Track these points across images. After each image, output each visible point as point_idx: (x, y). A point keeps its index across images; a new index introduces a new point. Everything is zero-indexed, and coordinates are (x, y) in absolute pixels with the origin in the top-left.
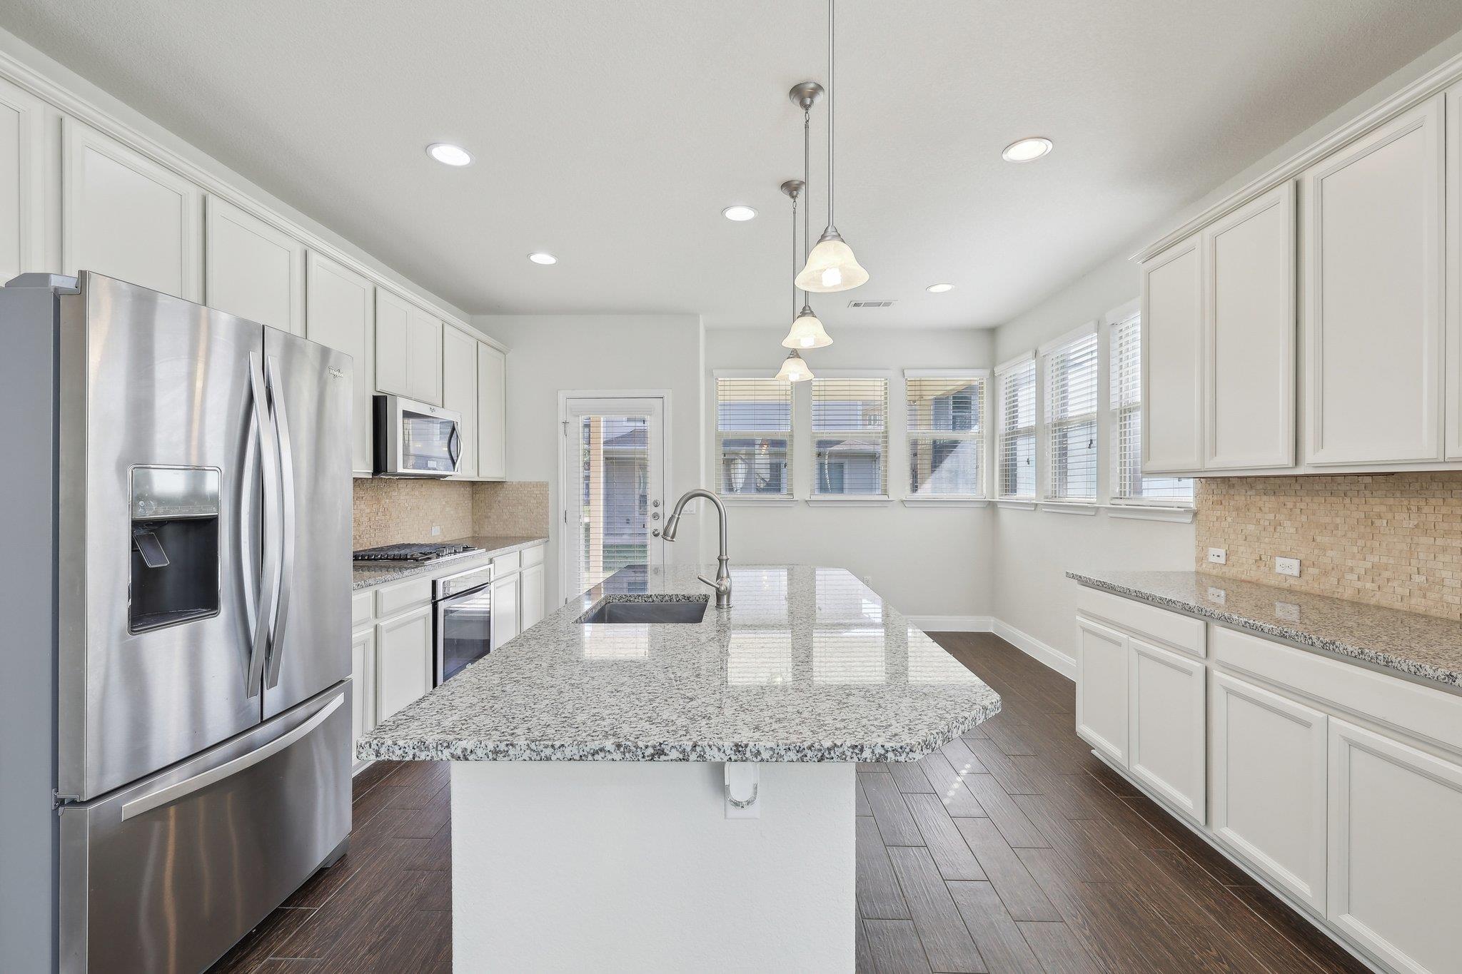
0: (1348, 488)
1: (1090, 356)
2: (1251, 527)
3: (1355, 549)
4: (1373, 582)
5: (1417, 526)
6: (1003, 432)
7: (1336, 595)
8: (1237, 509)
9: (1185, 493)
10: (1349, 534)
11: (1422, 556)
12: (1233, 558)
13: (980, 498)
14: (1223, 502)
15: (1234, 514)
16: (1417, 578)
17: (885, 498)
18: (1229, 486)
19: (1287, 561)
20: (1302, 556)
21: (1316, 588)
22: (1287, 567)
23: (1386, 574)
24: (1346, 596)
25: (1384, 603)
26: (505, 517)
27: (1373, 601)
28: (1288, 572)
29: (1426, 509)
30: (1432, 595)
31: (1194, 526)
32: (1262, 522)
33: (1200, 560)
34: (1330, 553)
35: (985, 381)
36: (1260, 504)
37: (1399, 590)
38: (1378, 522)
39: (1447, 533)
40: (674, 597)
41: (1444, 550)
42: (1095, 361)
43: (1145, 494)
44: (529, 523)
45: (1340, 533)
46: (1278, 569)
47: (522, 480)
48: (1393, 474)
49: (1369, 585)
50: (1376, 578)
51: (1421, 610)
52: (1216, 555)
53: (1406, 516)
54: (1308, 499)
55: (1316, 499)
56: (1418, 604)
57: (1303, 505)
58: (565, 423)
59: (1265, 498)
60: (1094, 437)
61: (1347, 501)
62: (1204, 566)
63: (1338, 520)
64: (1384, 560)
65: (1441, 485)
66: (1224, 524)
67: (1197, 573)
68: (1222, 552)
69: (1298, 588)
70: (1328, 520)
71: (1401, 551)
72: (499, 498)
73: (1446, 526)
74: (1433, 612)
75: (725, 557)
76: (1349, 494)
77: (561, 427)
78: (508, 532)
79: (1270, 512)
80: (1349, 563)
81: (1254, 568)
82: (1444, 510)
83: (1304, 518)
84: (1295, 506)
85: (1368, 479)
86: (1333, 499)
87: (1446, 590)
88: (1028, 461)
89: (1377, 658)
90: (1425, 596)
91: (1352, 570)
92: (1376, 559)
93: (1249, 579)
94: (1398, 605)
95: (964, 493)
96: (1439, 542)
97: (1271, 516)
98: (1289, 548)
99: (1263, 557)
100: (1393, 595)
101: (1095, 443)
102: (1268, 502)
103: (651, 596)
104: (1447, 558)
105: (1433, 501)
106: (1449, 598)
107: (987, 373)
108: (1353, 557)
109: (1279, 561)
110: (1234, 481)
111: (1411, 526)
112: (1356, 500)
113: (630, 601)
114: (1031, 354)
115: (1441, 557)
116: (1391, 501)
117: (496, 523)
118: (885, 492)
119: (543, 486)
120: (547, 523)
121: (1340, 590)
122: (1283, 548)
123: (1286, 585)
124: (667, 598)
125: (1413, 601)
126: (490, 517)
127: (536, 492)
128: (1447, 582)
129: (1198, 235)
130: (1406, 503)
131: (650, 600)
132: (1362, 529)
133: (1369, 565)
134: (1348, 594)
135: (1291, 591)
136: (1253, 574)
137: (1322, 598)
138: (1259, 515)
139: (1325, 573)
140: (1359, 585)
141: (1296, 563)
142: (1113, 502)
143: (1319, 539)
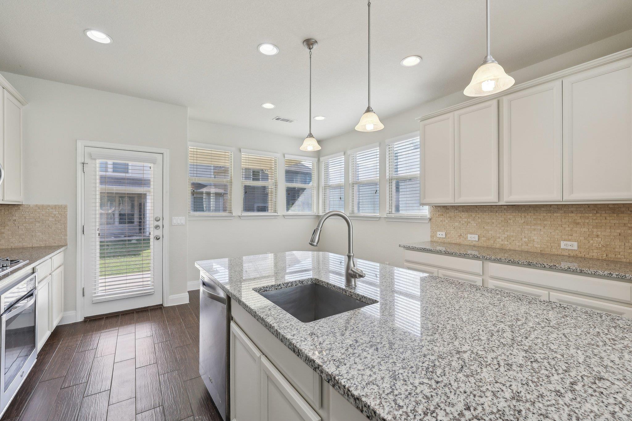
0: (498, 210)
1: (375, 156)
2: (457, 224)
3: (501, 231)
4: (507, 241)
5: (524, 222)
6: (323, 186)
7: (493, 247)
8: (450, 217)
9: (426, 211)
10: (498, 225)
11: (526, 232)
12: (448, 236)
13: (313, 214)
14: (444, 215)
15: (449, 219)
16: (524, 240)
17: (276, 214)
18: (446, 209)
19: (473, 236)
20: (479, 234)
21: (485, 244)
22: (473, 238)
23: (513, 239)
24: (497, 247)
25: (512, 248)
26: (21, 232)
27: (508, 248)
28: (473, 239)
29: (527, 217)
30: (530, 245)
31: (429, 224)
32: (461, 222)
33: (432, 237)
34: (490, 232)
35: (315, 164)
36: (461, 215)
37: (517, 244)
38: (509, 221)
39: (535, 224)
40: (294, 283)
41: (534, 230)
42: (378, 159)
43: (401, 212)
44: (47, 236)
45: (494, 225)
46: (469, 239)
47: (40, 203)
48: (515, 205)
49: (506, 243)
50: (509, 240)
51: (526, 250)
52: (441, 234)
53: (520, 219)
54: (481, 214)
55: (484, 214)
56: (525, 248)
57: (479, 216)
58: (83, 163)
59: (463, 213)
60: (378, 189)
61: (497, 214)
62: (435, 239)
63: (494, 221)
64: (512, 234)
65: (533, 209)
66: (444, 223)
67: (431, 241)
68: (444, 233)
69: (477, 245)
70: (489, 221)
71: (518, 231)
72: (14, 218)
73: (535, 222)
74: (531, 250)
75: (352, 254)
76: (498, 212)
77: (79, 167)
78: (24, 244)
79: (465, 218)
80: (498, 235)
81: (458, 238)
82: (534, 217)
83: (480, 220)
84: (476, 216)
85: (506, 207)
86: (492, 214)
87: (535, 243)
88: (340, 198)
89: (576, 270)
90: (527, 245)
91: (499, 238)
92: (509, 234)
93: (456, 243)
94: (517, 249)
95: (307, 212)
96: (533, 227)
97: (466, 220)
98: (473, 231)
99: (462, 234)
100: (516, 245)
101: (378, 192)
102: (464, 215)
103: (280, 284)
104: (536, 233)
105: (530, 214)
106: (537, 246)
107: (316, 159)
108: (500, 233)
109: (469, 236)
110: (448, 207)
111: (522, 222)
112: (500, 214)
113: (266, 291)
114: (343, 153)
115: (533, 232)
116: (514, 214)
117: (10, 237)
118: (275, 211)
119: (63, 208)
120: (66, 235)
121: (495, 245)
122: (471, 231)
123: (472, 244)
124: (290, 284)
125: (523, 247)
126: (3, 233)
127: (55, 213)
128: (535, 240)
129: (452, 113)
130: (520, 214)
131: (280, 287)
132: (503, 224)
133: (506, 236)
134: (498, 246)
135: (474, 246)
136: (458, 241)
137: (488, 248)
138: (460, 220)
139: (489, 239)
140: (502, 243)
141: (477, 237)
142: (387, 215)
143: (486, 227)
